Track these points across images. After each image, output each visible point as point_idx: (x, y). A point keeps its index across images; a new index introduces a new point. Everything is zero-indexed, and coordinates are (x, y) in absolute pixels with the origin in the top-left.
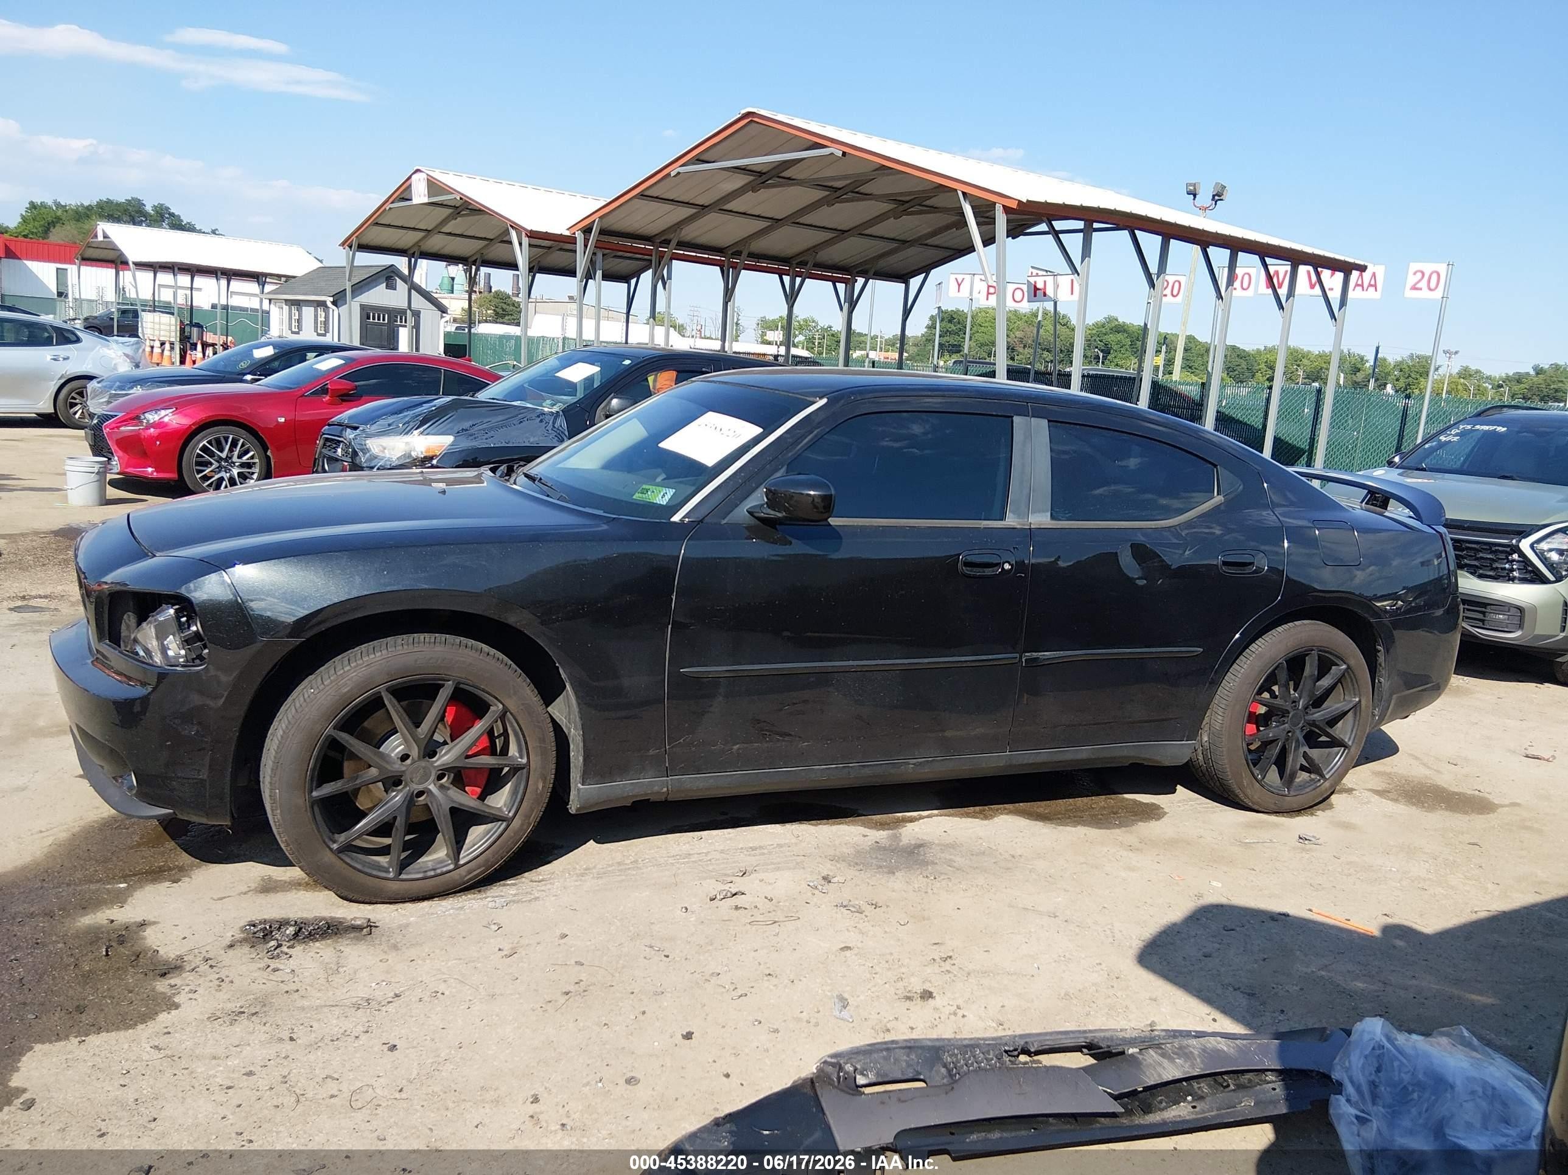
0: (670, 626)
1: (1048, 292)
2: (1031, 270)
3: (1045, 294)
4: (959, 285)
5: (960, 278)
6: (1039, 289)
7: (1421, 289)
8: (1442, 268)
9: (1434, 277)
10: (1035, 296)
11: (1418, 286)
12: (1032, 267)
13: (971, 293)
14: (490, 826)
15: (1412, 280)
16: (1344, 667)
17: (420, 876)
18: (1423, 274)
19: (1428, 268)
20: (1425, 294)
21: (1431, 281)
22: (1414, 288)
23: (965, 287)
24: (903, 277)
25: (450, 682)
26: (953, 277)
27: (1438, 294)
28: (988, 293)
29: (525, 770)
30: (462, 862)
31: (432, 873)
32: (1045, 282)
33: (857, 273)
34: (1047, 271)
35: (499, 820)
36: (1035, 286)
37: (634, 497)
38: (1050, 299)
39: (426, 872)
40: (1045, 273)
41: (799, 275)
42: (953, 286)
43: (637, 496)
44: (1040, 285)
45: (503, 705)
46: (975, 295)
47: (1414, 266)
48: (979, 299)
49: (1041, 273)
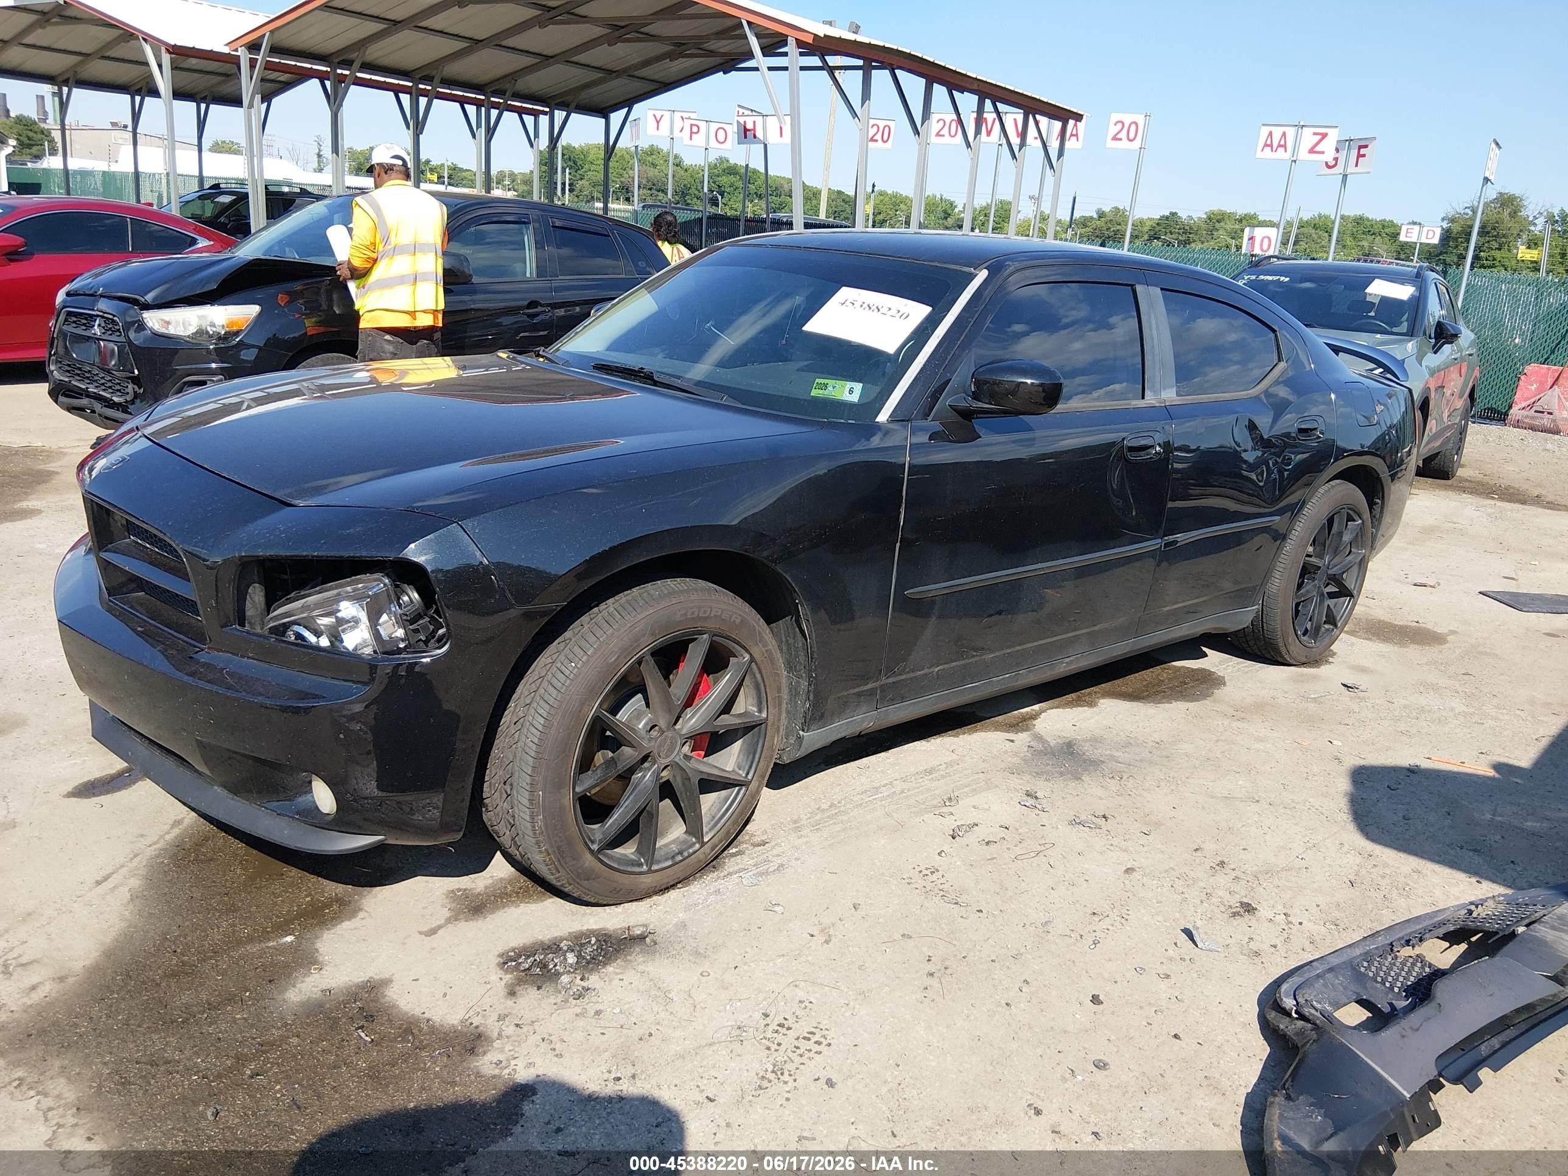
0: (898, 545)
1: (757, 135)
2: (738, 109)
3: (755, 136)
4: (658, 122)
5: (658, 114)
6: (749, 130)
7: (1121, 139)
8: (1140, 119)
9: (1133, 127)
10: (745, 137)
11: (1119, 136)
12: (739, 106)
13: (672, 132)
14: (724, 793)
15: (1113, 130)
16: (1360, 521)
17: (669, 863)
18: (1123, 124)
19: (1127, 119)
20: (1124, 144)
21: (1127, 131)
22: (1115, 138)
23: (665, 124)
24: (603, 112)
25: (705, 636)
26: (650, 113)
27: (1137, 144)
28: (692, 133)
29: (763, 726)
30: (706, 840)
31: (679, 858)
32: (754, 122)
33: (556, 104)
34: (752, 110)
35: (735, 786)
36: (745, 127)
37: (812, 394)
38: (759, 142)
39: (673, 857)
40: (750, 113)
41: (495, 106)
42: (652, 123)
43: (815, 393)
44: (749, 126)
45: (751, 655)
46: (676, 134)
47: (1115, 117)
48: (682, 139)
49: (747, 112)
